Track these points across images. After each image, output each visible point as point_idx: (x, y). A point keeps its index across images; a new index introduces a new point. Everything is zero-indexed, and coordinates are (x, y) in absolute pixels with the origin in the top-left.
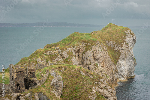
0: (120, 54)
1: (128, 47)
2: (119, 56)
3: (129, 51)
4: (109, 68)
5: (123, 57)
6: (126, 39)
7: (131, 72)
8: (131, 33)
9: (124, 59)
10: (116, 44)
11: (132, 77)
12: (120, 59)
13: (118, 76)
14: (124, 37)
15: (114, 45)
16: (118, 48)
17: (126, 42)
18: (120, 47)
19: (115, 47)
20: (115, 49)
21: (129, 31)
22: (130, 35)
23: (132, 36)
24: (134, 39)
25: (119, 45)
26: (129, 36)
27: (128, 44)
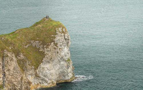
0: (45, 56)
1: (56, 47)
2: (43, 59)
3: (58, 52)
4: (14, 76)
5: (47, 60)
6: (55, 38)
7: (63, 75)
8: (62, 30)
9: (49, 62)
10: (41, 44)
11: (66, 80)
12: (43, 62)
13: (41, 81)
14: (53, 36)
15: (40, 45)
16: (43, 49)
17: (54, 42)
18: (45, 48)
19: (41, 48)
20: (40, 50)
21: (61, 28)
22: (60, 33)
23: (63, 34)
24: (66, 38)
25: (44, 46)
26: (60, 35)
27: (57, 44)
